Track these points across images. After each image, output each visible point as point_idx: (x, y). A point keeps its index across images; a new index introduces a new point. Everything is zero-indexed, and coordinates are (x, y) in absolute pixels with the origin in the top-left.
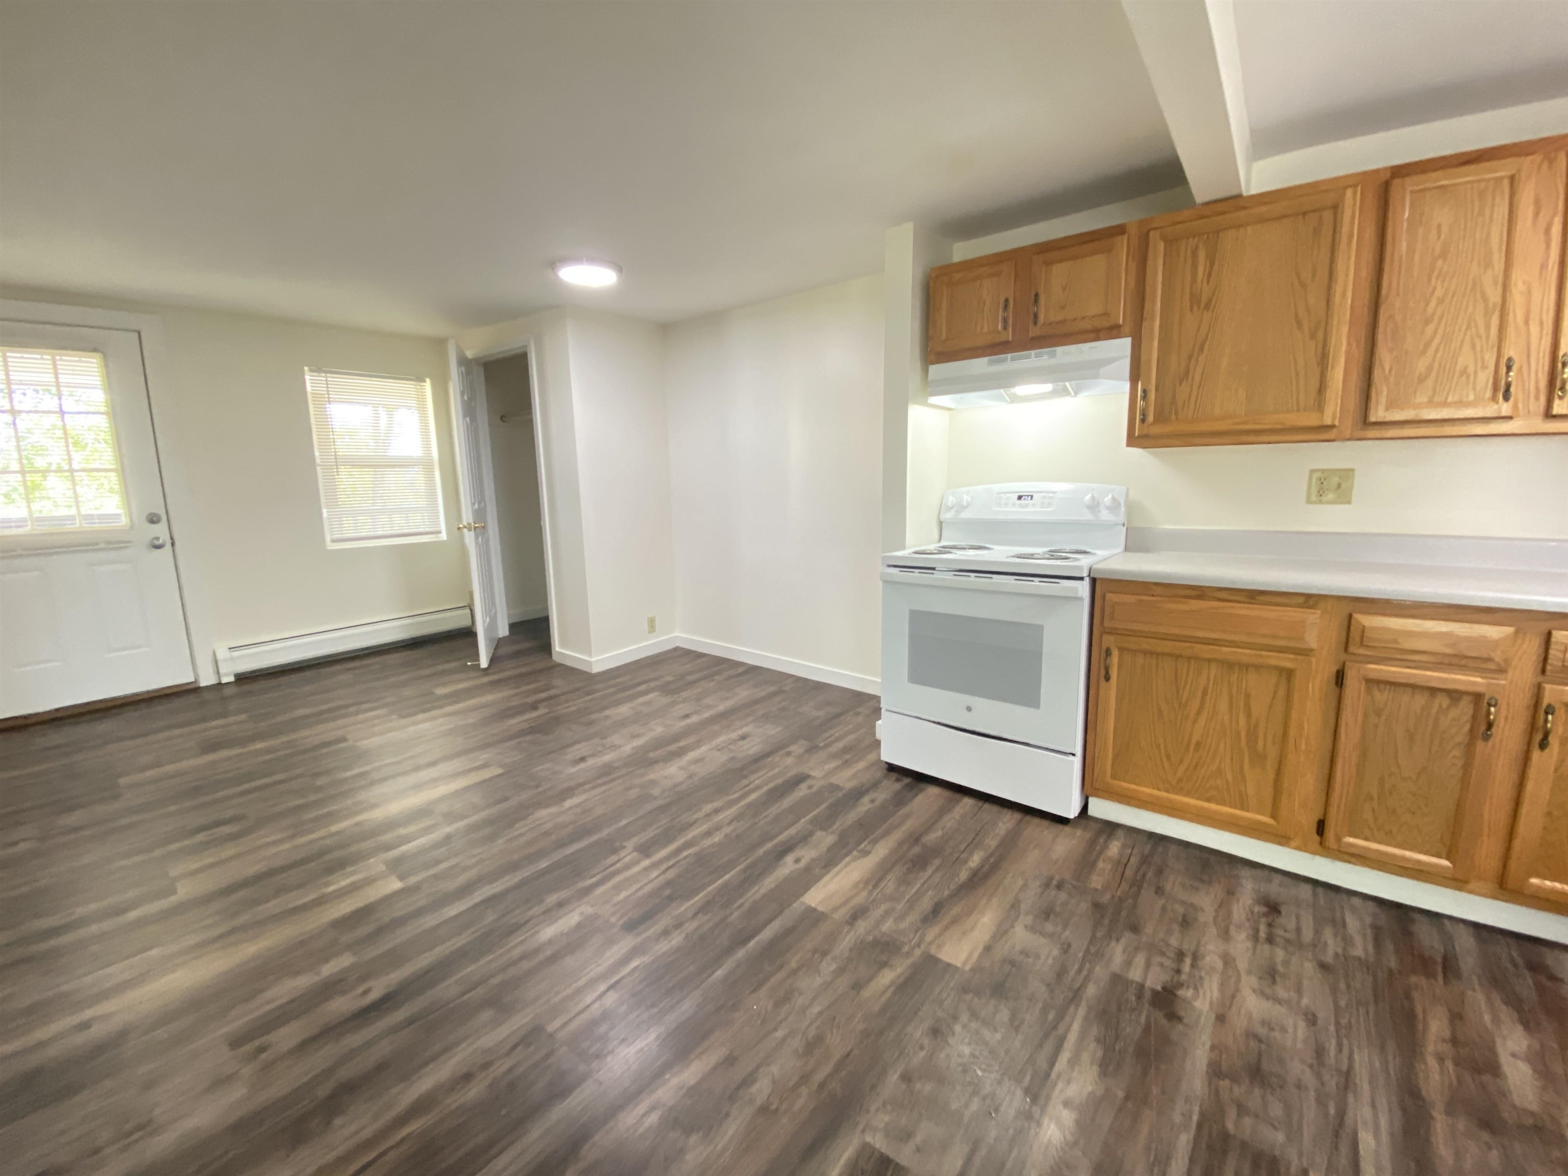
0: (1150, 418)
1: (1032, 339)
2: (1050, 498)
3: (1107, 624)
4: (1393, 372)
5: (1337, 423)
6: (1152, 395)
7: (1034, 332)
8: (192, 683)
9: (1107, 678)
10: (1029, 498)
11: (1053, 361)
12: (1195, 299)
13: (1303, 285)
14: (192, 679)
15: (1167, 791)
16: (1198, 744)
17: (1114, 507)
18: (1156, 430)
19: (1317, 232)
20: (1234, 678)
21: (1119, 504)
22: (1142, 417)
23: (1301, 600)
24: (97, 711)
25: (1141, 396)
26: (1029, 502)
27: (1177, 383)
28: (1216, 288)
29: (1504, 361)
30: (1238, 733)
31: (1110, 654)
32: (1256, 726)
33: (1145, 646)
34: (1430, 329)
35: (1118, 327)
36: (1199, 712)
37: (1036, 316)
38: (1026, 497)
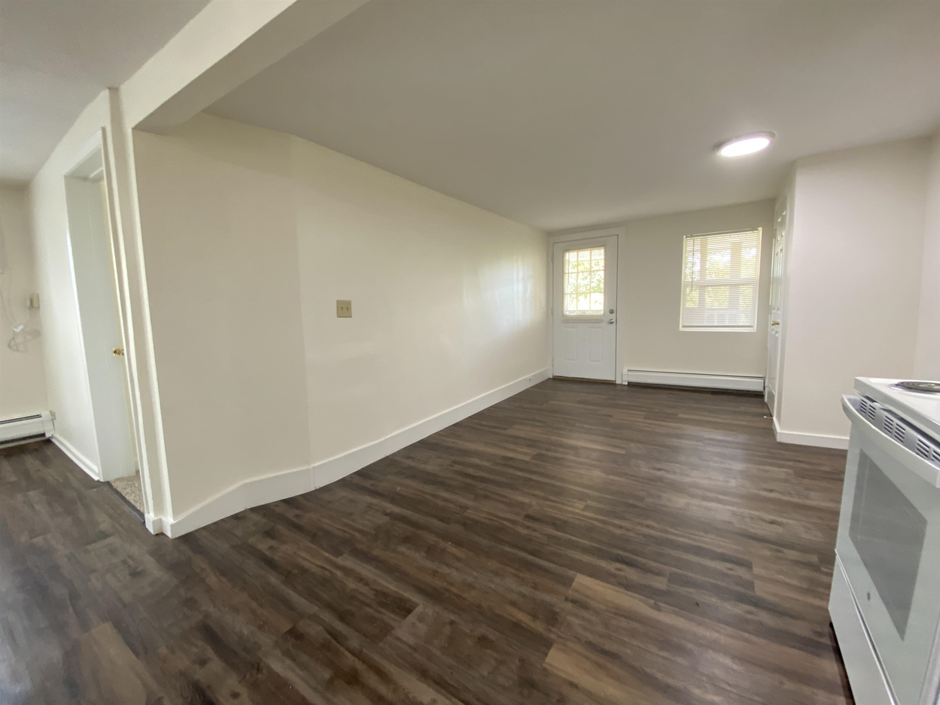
8: (614, 381)
14: (614, 379)
24: (575, 381)
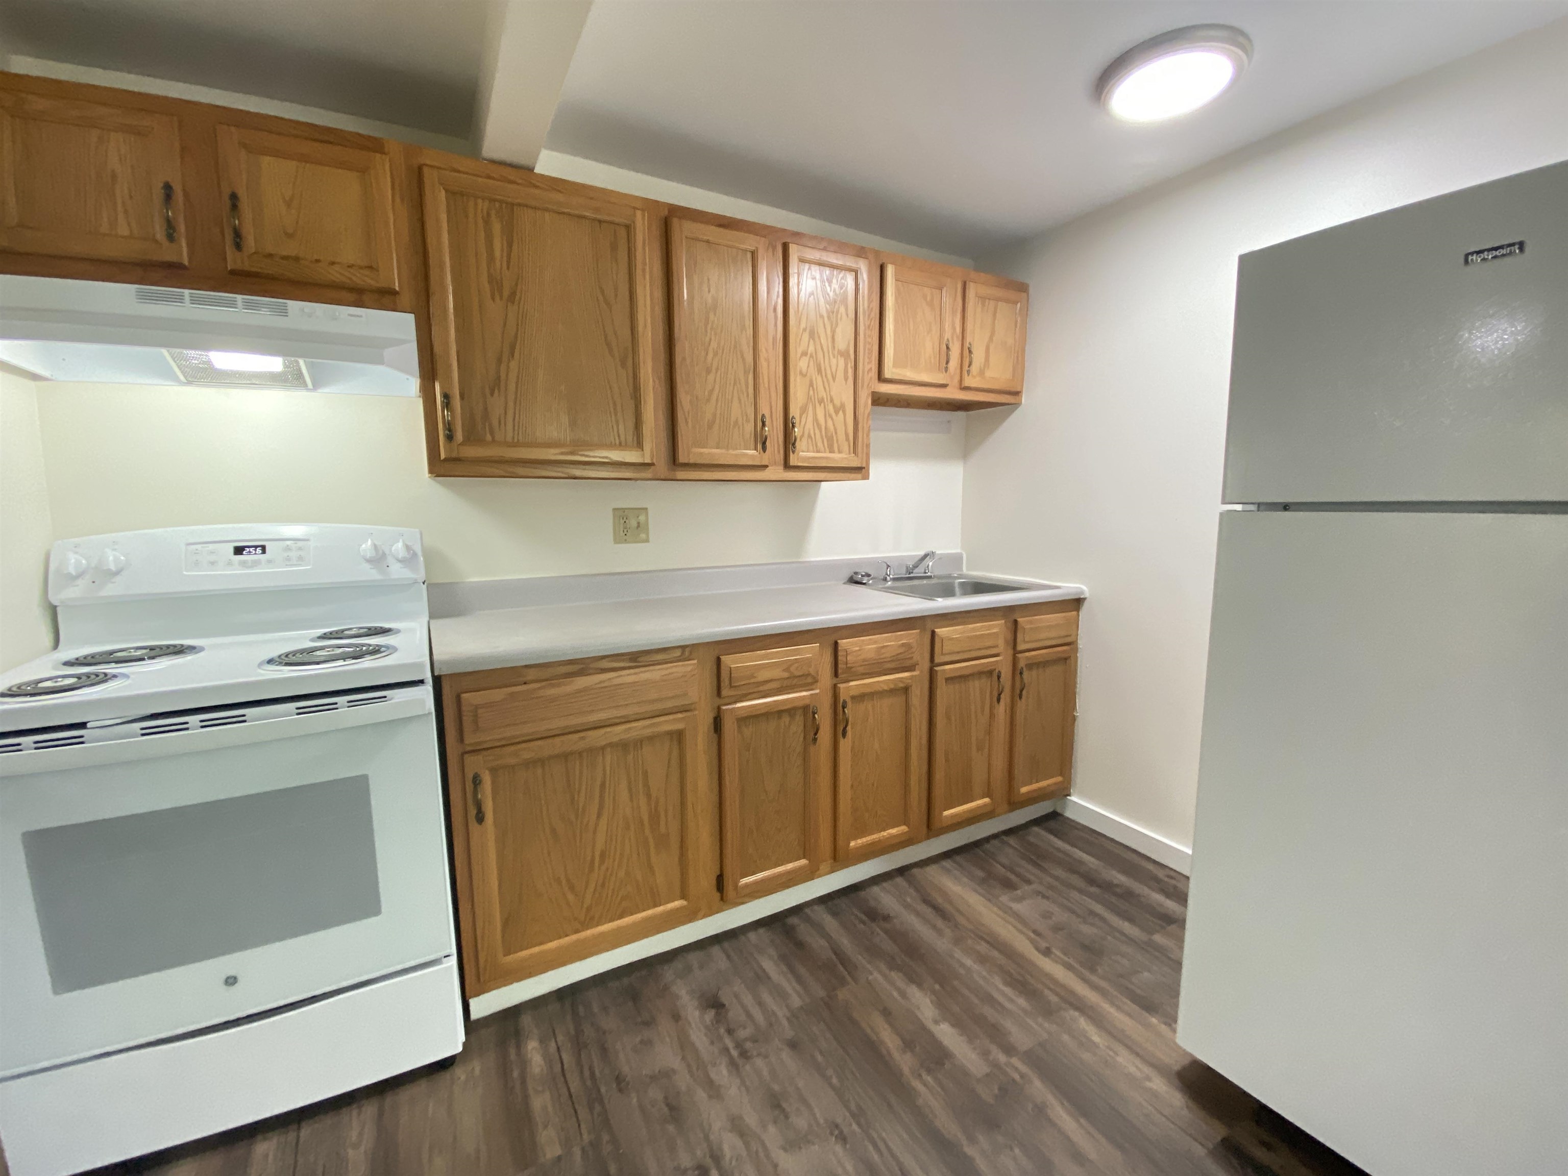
0: (459, 436)
1: (233, 272)
2: (300, 549)
3: (470, 739)
4: (690, 414)
5: (655, 461)
6: (457, 402)
7: (233, 260)
9: (480, 819)
10: (259, 550)
11: (279, 322)
12: (496, 284)
13: (608, 304)
15: (577, 931)
16: (603, 855)
17: (409, 560)
18: (471, 452)
19: (614, 247)
20: (630, 757)
21: (415, 555)
22: (447, 432)
23: (678, 653)
25: (442, 402)
26: (259, 556)
27: (487, 391)
28: (518, 279)
29: (759, 417)
30: (641, 822)
31: (480, 782)
32: (657, 803)
33: (526, 755)
34: (711, 377)
35: (394, 293)
36: (599, 815)
37: (238, 235)
38: (251, 549)
